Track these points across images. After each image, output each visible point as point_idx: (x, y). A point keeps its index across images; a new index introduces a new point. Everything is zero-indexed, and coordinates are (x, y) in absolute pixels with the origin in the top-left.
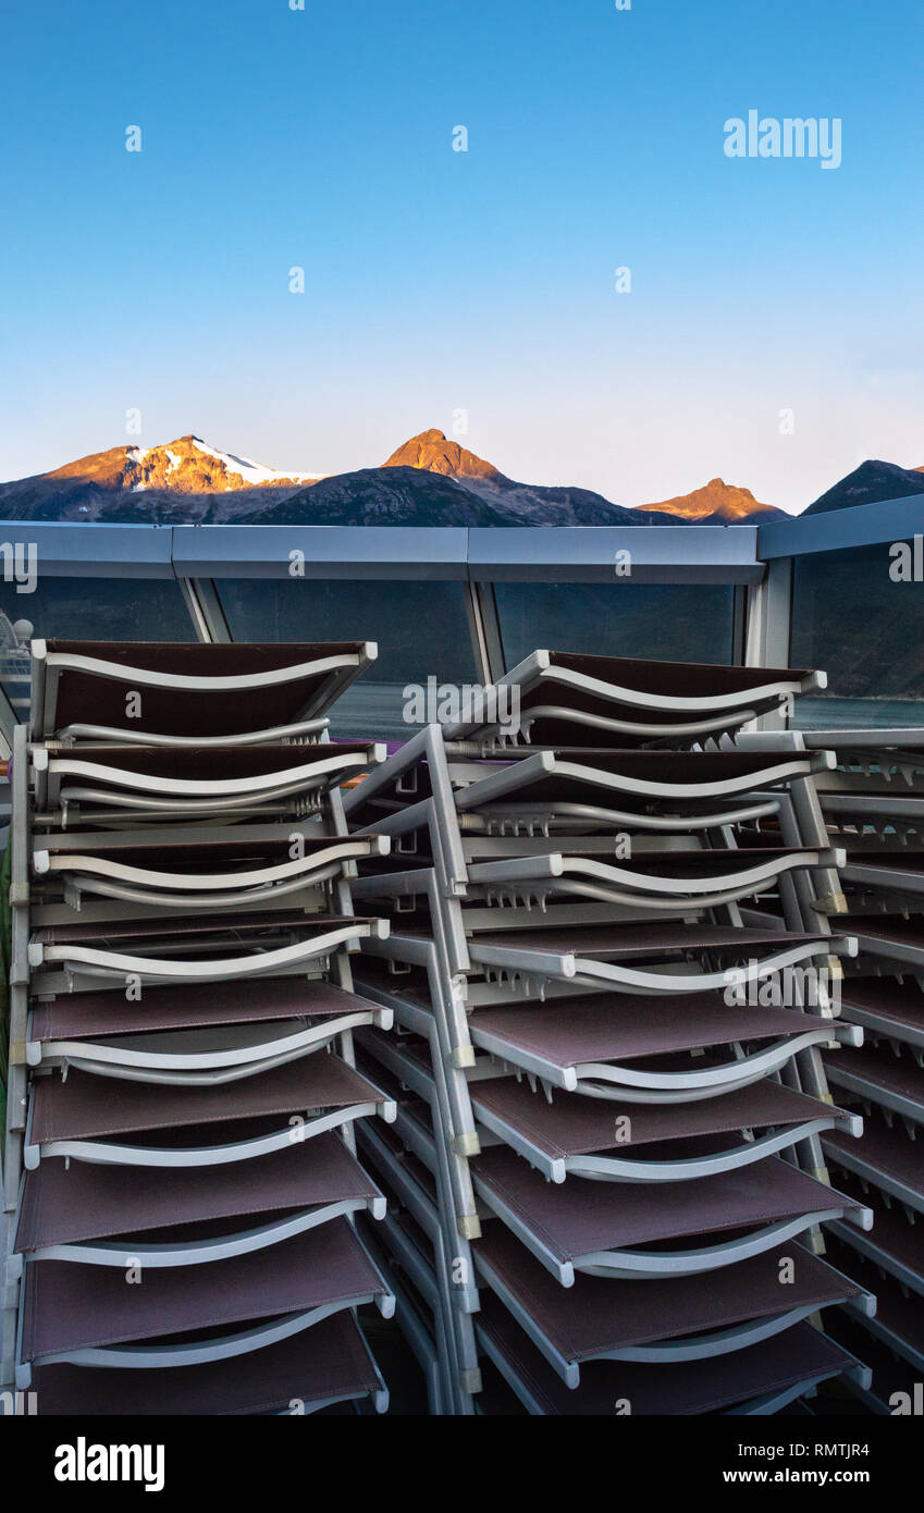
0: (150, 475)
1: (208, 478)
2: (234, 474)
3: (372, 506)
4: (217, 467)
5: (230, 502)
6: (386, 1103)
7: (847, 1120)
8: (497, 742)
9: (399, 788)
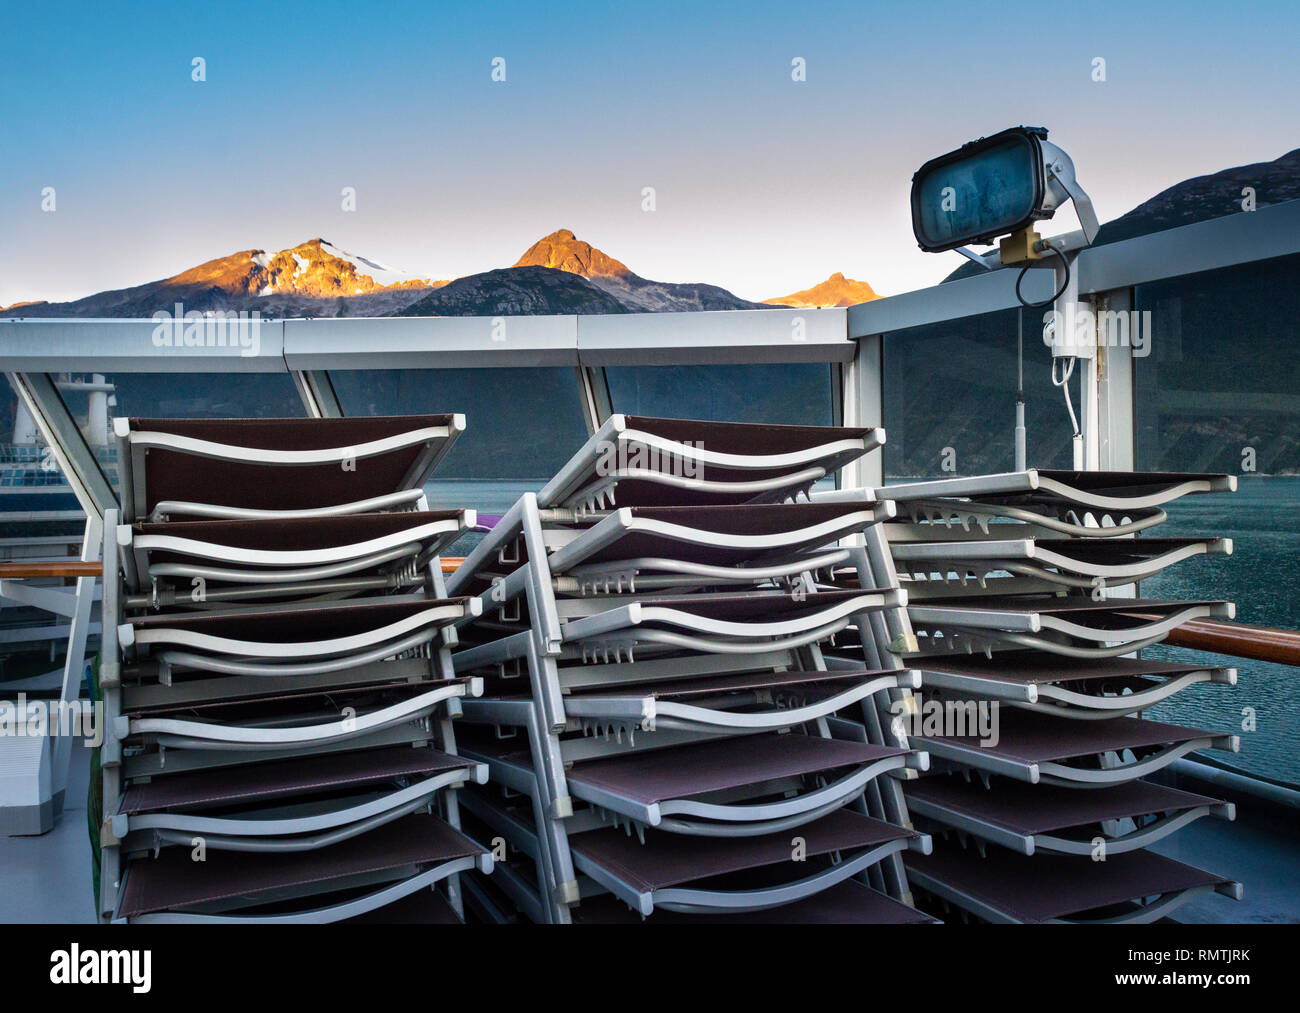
0: (277, 278)
1: (337, 281)
2: (364, 277)
3: (505, 305)
4: (346, 269)
5: (360, 303)
6: (484, 855)
7: (917, 840)
8: (588, 508)
9: (502, 559)
